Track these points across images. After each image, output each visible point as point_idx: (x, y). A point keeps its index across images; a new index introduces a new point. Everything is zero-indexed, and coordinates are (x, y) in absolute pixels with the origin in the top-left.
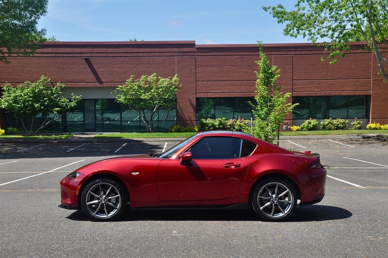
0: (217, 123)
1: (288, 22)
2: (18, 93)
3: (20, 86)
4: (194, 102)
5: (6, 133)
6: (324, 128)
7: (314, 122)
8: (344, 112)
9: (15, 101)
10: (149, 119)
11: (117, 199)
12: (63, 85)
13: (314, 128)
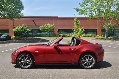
0: (63, 35)
1: (80, 12)
2: (18, 28)
3: (18, 26)
4: (58, 30)
5: (15, 37)
6: (87, 36)
7: (85, 35)
8: (91, 33)
9: (17, 30)
10: (47, 34)
11: (30, 61)
12: (28, 26)
13: (85, 36)
